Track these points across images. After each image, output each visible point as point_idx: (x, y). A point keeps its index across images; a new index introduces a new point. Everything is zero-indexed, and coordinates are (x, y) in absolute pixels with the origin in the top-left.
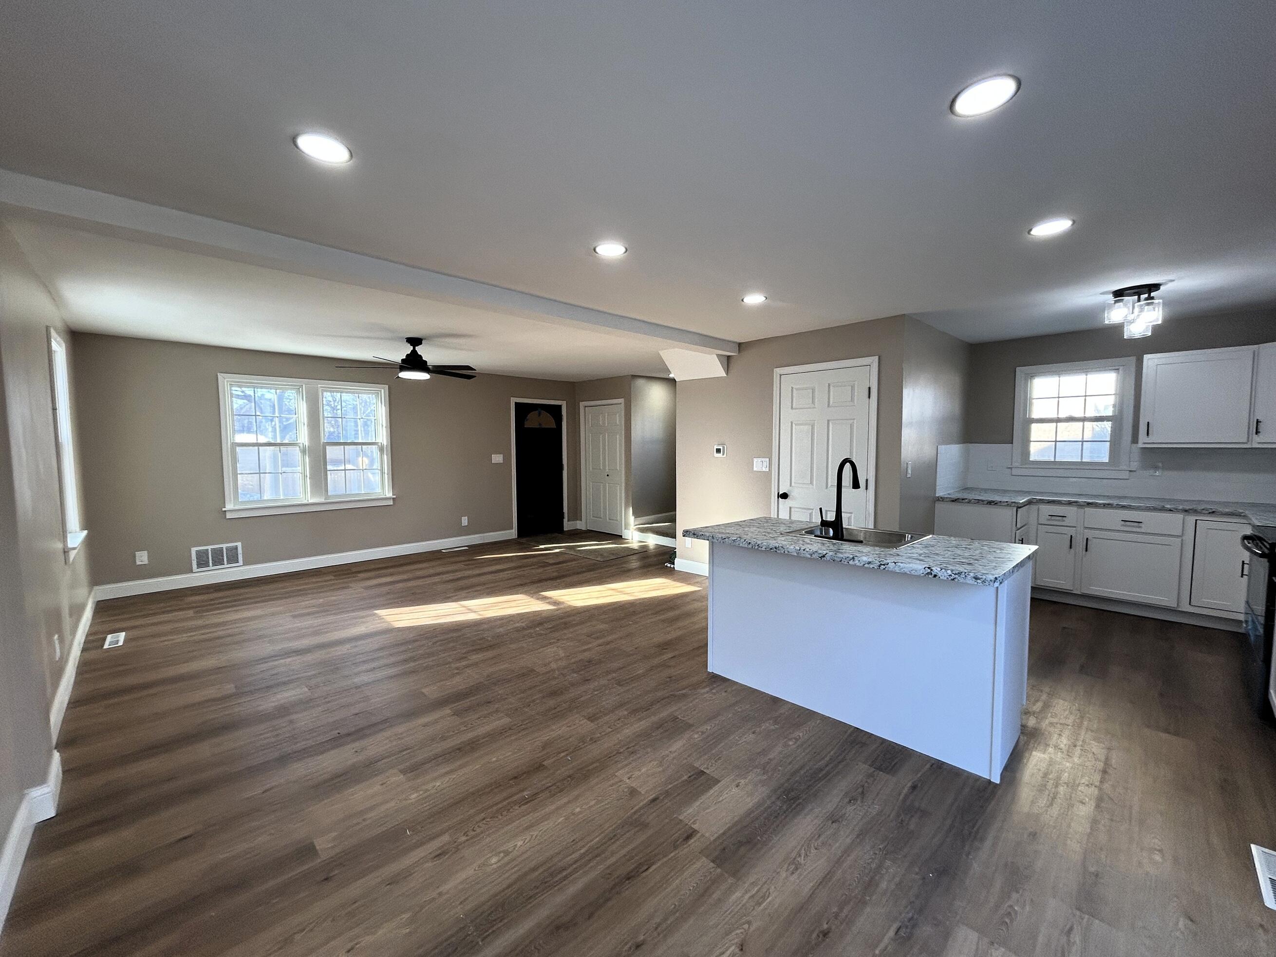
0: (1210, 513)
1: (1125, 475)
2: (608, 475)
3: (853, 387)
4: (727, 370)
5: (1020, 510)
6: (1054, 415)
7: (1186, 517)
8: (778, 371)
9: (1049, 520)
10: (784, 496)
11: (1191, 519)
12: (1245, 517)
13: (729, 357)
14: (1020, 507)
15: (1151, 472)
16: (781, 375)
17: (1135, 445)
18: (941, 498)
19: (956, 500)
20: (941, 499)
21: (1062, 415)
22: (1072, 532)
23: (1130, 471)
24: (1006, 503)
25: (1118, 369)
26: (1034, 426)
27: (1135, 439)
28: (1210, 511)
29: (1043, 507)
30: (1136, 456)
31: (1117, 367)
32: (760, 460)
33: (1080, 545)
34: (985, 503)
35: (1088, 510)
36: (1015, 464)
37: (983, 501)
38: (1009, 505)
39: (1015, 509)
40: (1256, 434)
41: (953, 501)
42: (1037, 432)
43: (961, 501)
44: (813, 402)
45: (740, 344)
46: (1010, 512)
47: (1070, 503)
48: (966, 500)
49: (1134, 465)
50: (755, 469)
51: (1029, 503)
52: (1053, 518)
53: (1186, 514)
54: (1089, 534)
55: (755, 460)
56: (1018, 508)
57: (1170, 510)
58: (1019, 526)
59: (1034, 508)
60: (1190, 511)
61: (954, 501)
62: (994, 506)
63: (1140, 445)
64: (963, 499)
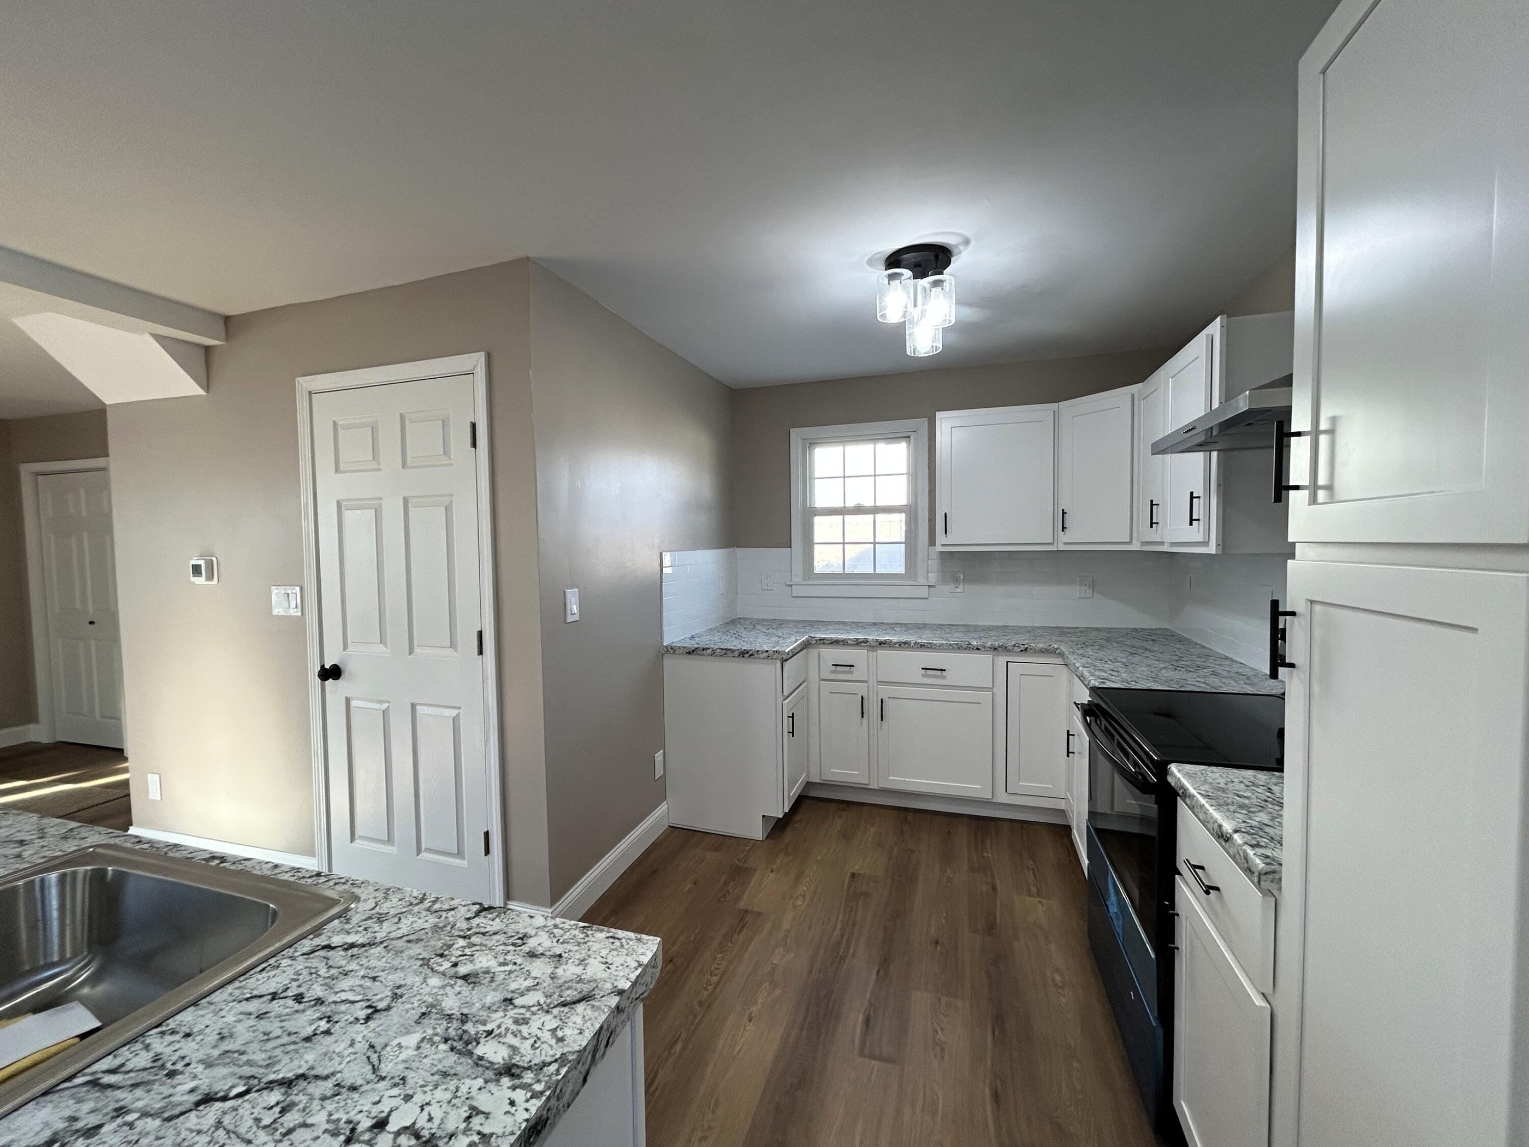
0: (1022, 651)
1: (924, 592)
2: (91, 623)
3: (445, 423)
4: (206, 379)
5: (786, 665)
6: (838, 504)
7: (996, 658)
8: (305, 383)
9: (832, 672)
10: (331, 673)
11: (1001, 660)
12: (1061, 655)
13: (207, 349)
14: (787, 660)
15: (953, 586)
16: (310, 393)
17: (932, 547)
18: (672, 648)
19: (693, 651)
20: (672, 650)
21: (850, 504)
22: (861, 689)
23: (929, 586)
24: (765, 655)
25: (909, 437)
26: (817, 520)
27: (932, 542)
28: (1023, 648)
29: (825, 651)
30: (934, 564)
31: (908, 434)
32: (282, 590)
33: (873, 708)
34: (736, 654)
35: (882, 653)
36: (796, 580)
37: (732, 651)
38: (770, 656)
39: (779, 664)
40: (1063, 531)
41: (689, 653)
42: (823, 527)
43: (701, 652)
44: (375, 456)
45: (227, 319)
46: (770, 670)
47: (858, 643)
48: (709, 651)
49: (933, 578)
50: (275, 612)
51: (806, 645)
52: (839, 668)
53: (995, 653)
54: (885, 692)
55: (275, 591)
56: (783, 661)
57: (978, 649)
58: (786, 694)
59: (813, 652)
60: (1000, 649)
61: (692, 652)
62: (750, 660)
63: (939, 548)
64: (704, 649)
